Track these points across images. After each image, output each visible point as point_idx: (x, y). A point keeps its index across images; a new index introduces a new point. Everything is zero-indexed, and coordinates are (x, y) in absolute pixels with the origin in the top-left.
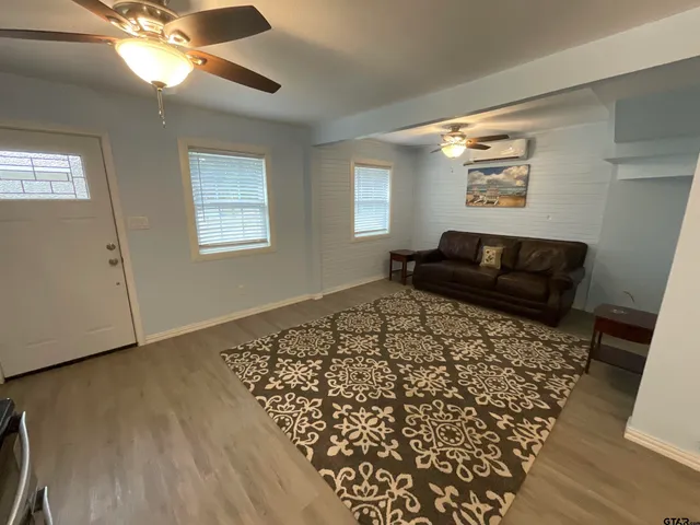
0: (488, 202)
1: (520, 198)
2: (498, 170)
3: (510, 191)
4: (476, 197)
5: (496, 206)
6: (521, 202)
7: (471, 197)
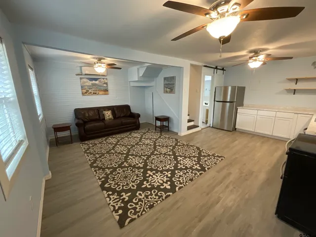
0: (94, 93)
1: (106, 91)
2: (96, 80)
3: (102, 88)
4: (88, 91)
5: (98, 95)
6: (107, 92)
7: (85, 91)
